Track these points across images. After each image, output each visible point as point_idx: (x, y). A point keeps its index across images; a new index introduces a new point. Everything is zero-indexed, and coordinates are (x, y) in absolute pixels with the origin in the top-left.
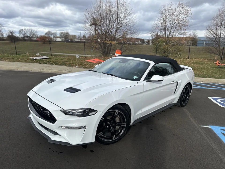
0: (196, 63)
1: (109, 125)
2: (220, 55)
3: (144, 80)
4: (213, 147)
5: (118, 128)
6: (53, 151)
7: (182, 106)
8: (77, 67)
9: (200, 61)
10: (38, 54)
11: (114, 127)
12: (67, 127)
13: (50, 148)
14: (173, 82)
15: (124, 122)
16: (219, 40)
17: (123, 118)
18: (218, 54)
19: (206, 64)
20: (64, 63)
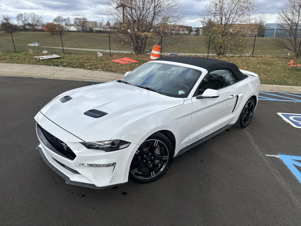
0: (263, 63)
1: (146, 159)
2: (295, 51)
3: (193, 96)
4: (282, 185)
5: (159, 161)
6: (74, 194)
7: (242, 127)
8: (100, 70)
9: (268, 60)
10: (45, 52)
11: (153, 161)
12: (91, 165)
13: (69, 190)
14: (232, 97)
15: (166, 154)
16: (296, 30)
17: (165, 149)
18: (294, 50)
19: (276, 65)
20: (82, 65)
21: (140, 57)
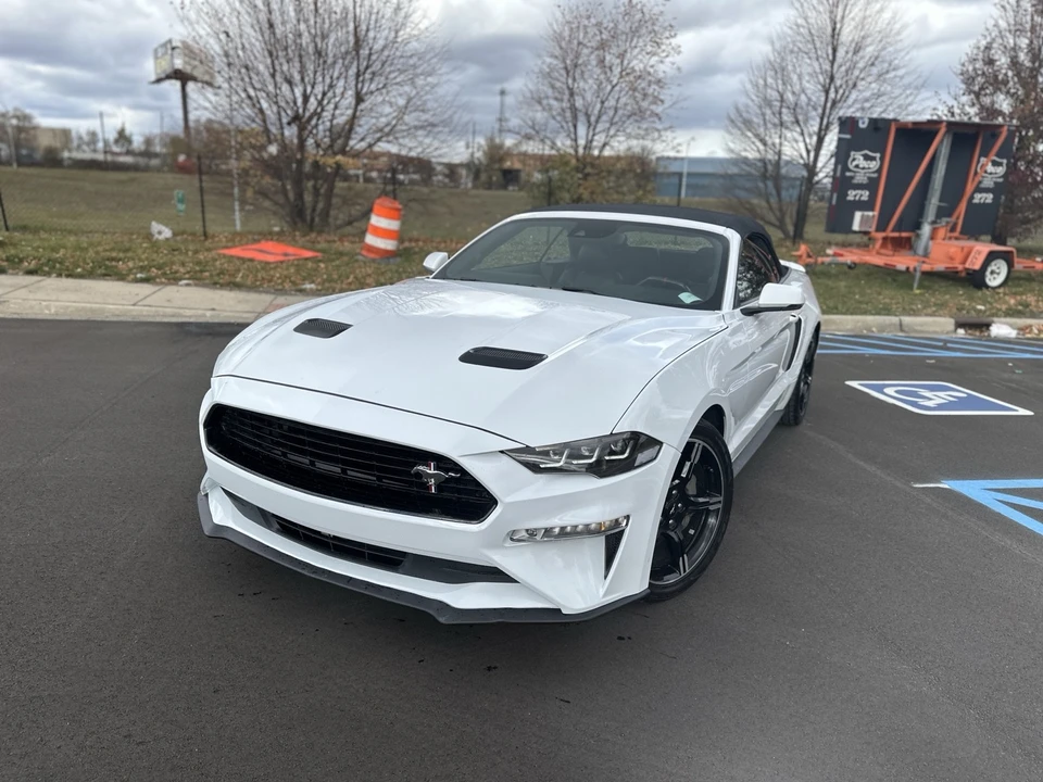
3: (734, 308)
7: (797, 421)
8: (188, 285)
11: (680, 518)
21: (319, 242)
